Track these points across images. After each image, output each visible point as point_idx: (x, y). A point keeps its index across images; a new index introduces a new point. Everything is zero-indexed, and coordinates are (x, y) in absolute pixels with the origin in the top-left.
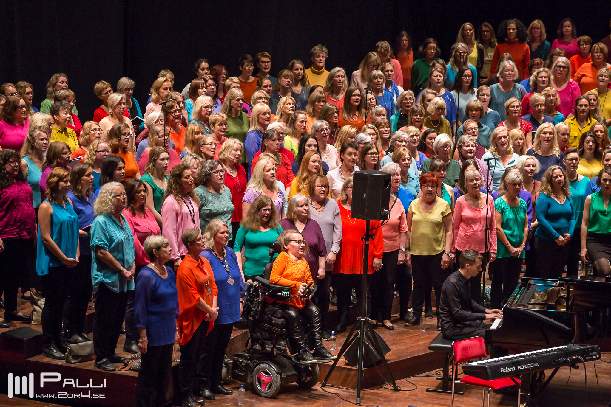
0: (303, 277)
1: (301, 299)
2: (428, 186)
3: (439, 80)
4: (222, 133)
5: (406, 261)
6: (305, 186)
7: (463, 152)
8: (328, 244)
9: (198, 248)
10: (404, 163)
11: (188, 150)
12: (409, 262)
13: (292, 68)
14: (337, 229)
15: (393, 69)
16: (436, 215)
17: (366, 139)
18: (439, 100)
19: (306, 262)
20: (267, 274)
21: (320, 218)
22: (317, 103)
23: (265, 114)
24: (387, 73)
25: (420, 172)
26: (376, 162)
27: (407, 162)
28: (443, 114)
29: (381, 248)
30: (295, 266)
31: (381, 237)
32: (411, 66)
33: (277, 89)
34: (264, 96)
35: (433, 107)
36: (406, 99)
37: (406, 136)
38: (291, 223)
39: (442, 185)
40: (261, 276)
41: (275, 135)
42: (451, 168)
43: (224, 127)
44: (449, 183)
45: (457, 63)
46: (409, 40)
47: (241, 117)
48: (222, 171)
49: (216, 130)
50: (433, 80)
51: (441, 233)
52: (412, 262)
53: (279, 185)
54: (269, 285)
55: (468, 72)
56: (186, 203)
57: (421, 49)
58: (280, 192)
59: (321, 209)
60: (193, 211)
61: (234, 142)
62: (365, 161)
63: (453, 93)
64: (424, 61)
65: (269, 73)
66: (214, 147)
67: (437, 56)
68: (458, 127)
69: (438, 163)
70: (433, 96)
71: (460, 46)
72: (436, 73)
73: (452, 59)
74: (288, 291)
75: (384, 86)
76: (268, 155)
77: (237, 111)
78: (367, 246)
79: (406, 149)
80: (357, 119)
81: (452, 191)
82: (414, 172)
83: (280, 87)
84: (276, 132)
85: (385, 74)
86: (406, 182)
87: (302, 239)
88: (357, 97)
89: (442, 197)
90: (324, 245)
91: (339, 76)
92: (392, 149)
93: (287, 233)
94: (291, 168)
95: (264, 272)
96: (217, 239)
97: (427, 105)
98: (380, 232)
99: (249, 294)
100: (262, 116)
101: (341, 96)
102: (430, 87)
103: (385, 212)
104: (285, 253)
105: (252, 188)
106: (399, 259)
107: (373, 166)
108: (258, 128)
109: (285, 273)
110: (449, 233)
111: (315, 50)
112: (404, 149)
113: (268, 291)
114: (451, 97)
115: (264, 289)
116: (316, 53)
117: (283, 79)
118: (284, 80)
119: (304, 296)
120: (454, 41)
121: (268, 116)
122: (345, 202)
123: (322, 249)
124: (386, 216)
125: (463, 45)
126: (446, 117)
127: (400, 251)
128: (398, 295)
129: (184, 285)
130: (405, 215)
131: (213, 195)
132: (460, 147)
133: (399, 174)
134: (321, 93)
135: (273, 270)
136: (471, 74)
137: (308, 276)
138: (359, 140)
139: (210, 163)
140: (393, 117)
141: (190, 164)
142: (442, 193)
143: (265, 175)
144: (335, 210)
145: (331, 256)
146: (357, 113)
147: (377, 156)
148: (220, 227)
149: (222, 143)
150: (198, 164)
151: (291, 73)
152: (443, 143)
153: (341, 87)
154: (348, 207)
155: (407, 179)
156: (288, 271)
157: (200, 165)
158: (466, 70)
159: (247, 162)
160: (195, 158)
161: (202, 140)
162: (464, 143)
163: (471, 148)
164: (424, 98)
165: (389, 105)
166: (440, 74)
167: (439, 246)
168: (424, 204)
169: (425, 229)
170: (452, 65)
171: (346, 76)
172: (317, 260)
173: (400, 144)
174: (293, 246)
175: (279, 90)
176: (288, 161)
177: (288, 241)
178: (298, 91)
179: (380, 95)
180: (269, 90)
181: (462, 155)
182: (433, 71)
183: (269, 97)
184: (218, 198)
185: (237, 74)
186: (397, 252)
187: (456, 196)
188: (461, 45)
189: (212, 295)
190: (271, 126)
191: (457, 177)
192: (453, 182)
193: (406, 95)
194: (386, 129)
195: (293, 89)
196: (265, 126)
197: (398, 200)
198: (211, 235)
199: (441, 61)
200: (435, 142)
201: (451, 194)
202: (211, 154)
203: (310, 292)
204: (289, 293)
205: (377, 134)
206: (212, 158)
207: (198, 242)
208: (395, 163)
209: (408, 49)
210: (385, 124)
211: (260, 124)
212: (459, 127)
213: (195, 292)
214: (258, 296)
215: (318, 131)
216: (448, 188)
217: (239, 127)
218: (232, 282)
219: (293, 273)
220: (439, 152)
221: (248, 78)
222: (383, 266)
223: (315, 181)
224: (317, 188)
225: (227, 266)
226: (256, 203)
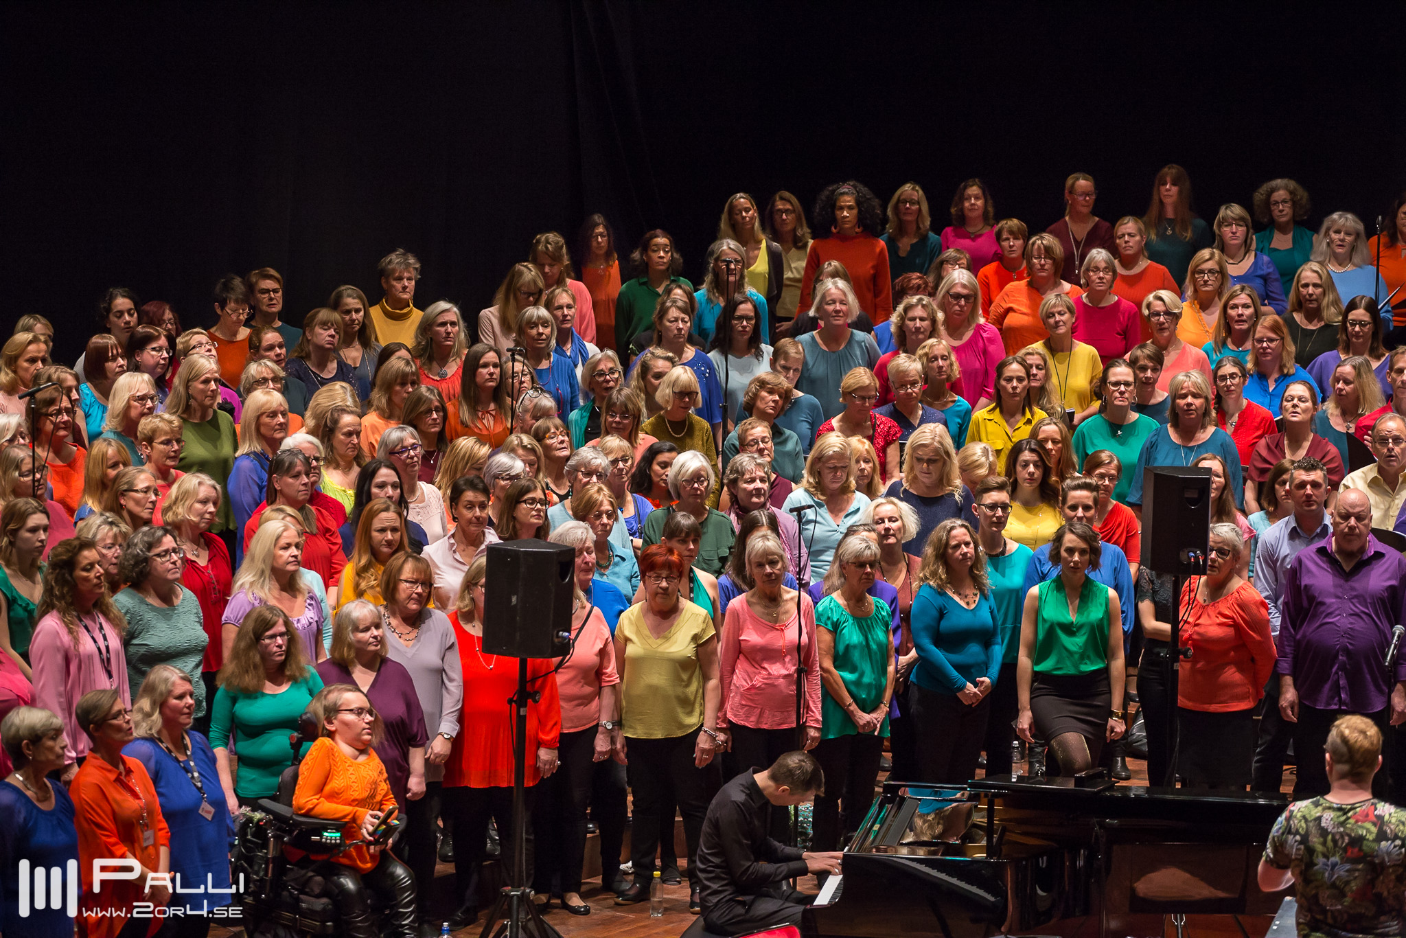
0: (372, 796)
1: (368, 849)
2: (658, 577)
3: (680, 330)
4: (170, 463)
5: (613, 753)
6: (373, 583)
7: (741, 495)
8: (432, 715)
9: (118, 736)
10: (599, 522)
11: (91, 503)
12: (622, 755)
13: (336, 305)
14: (451, 680)
15: (572, 302)
16: (680, 643)
17: (511, 468)
18: (683, 374)
19: (377, 760)
20: (285, 792)
21: (409, 655)
22: (398, 388)
23: (274, 414)
24: (559, 313)
25: (639, 542)
26: (540, 522)
29: (555, 724)
30: (351, 769)
31: (554, 697)
32: (616, 295)
33: (303, 354)
34: (271, 376)
35: (668, 391)
36: (602, 373)
37: (600, 462)
38: (340, 671)
39: (691, 570)
40: (273, 798)
41: (299, 462)
42: (710, 531)
43: (176, 447)
44: (707, 567)
45: (720, 285)
46: (608, 235)
47: (214, 423)
48: (174, 550)
49: (155, 455)
50: (668, 329)
51: (694, 686)
52: (627, 756)
53: (311, 579)
54: (291, 818)
55: (745, 309)
56: (88, 631)
57: (636, 255)
58: (312, 598)
59: (413, 635)
60: (107, 647)
61: (200, 483)
62: (514, 518)
63: (713, 356)
64: (644, 284)
65: (281, 316)
66: (153, 498)
68: (726, 433)
69: (684, 520)
70: (668, 364)
72: (674, 313)
73: (709, 278)
74: (338, 831)
75: (553, 342)
76: (282, 510)
77: (204, 409)
78: (522, 720)
79: (605, 491)
80: (492, 422)
82: (623, 542)
83: (311, 348)
84: (300, 457)
85: (555, 317)
86: (607, 567)
87: (368, 705)
88: (492, 369)
89: (692, 600)
90: (421, 720)
91: (444, 324)
93: (329, 692)
94: (339, 541)
95: (279, 789)
96: (167, 711)
97: (656, 388)
98: (552, 686)
99: (244, 841)
100: (267, 420)
101: (453, 368)
102: (659, 344)
103: (564, 638)
104: (327, 741)
106: (598, 749)
107: (533, 531)
108: (257, 448)
109: (327, 788)
110: (713, 683)
111: (390, 261)
112: (600, 490)
113: (290, 833)
114: (709, 365)
115: (279, 829)
116: (394, 270)
117: (318, 330)
118: (321, 331)
119: (376, 843)
121: (281, 419)
122: (469, 617)
123: (415, 730)
124: (565, 648)
125: (733, 244)
127: (600, 729)
128: (598, 831)
129: (85, 825)
131: (154, 609)
132: (733, 483)
134: (408, 363)
135: (300, 781)
136: (752, 314)
137: (383, 793)
138: (495, 471)
139: (145, 534)
140: (574, 415)
141: (95, 535)
142: (691, 590)
143: (275, 557)
144: (445, 635)
145: (439, 746)
146: (492, 406)
148: (174, 684)
149: (170, 485)
150: (115, 536)
151: (336, 316)
152: (690, 471)
153: (451, 347)
154: (475, 630)
155: (610, 559)
156: (335, 784)
157: (120, 540)
158: (742, 302)
159: (231, 527)
160: (111, 523)
161: (125, 480)
162: (743, 474)
163: (758, 484)
164: (645, 368)
165: (565, 390)
166: (682, 315)
167: (690, 713)
168: (651, 616)
169: (657, 678)
170: (708, 291)
171: (461, 322)
172: (406, 757)
173: (586, 479)
174: (346, 724)
175: (308, 356)
176: (332, 524)
177: (333, 711)
178: (354, 360)
179: (544, 365)
180: (279, 355)
181: (738, 503)
182: (666, 309)
184: (167, 617)
186: (594, 730)
187: (727, 595)
188: (728, 246)
189: (156, 846)
190: (289, 442)
191: (725, 552)
192: (717, 564)
194: (560, 439)
195: (341, 353)
196: (275, 443)
198: (153, 704)
199: (684, 283)
201: (711, 593)
202: (145, 514)
203: (390, 830)
204: (338, 835)
206: (147, 522)
207: (115, 722)
209: (608, 255)
210: (558, 429)
211: (260, 436)
213: (113, 840)
214: (265, 845)
215: (393, 453)
216: (704, 578)
217: (210, 446)
218: (209, 812)
219: (348, 787)
220: (682, 493)
221: (235, 334)
222: (559, 767)
223: (400, 569)
224: (404, 586)
225: (196, 774)
226: (250, 625)
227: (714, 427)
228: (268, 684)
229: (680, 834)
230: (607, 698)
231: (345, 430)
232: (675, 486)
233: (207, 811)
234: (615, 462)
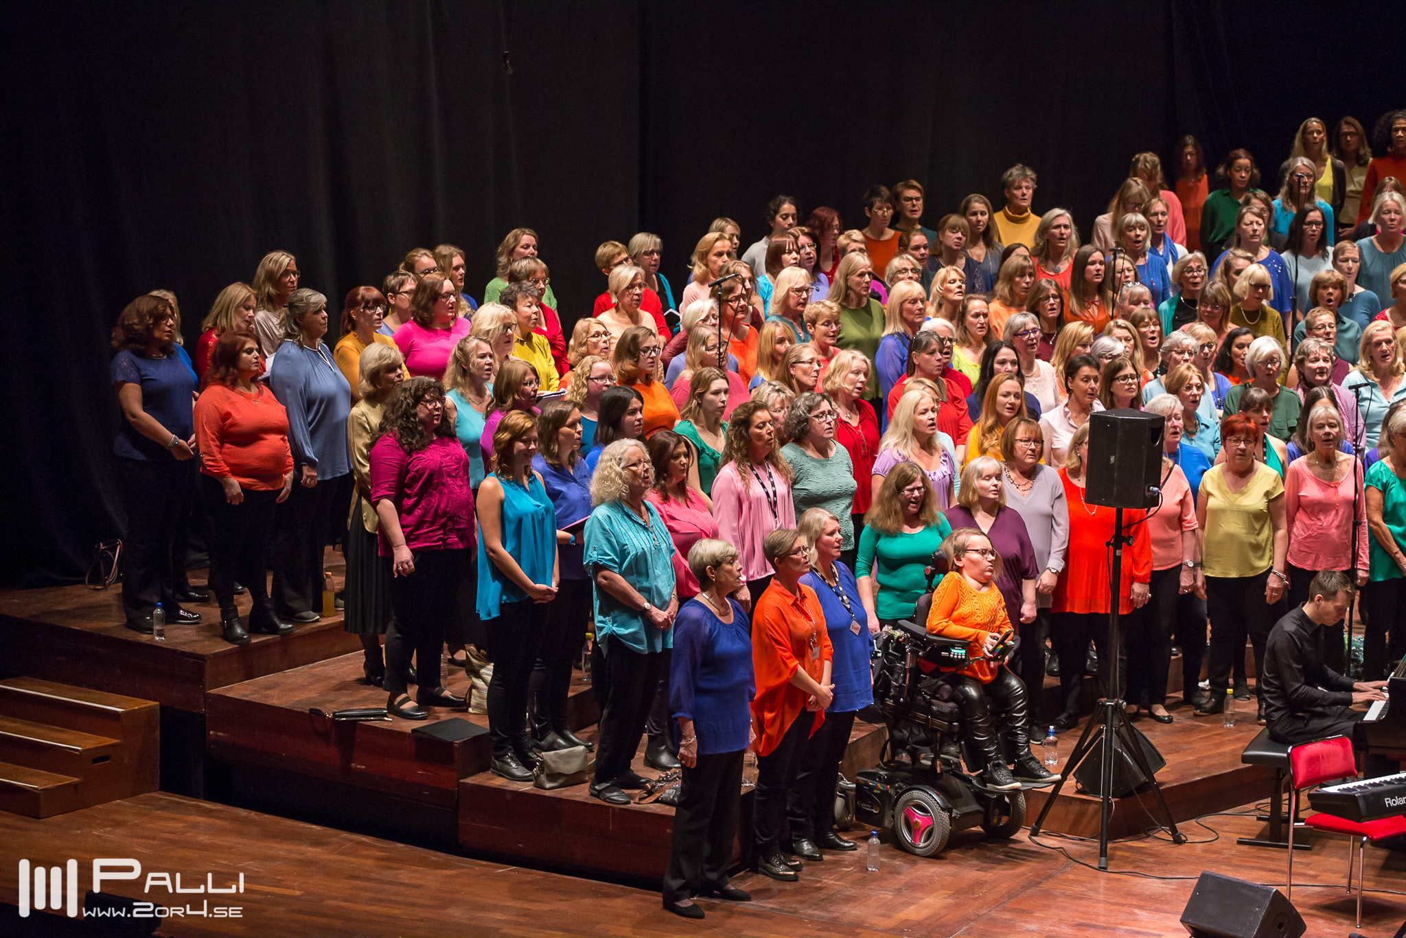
0: (993, 622)
1: (988, 664)
2: (1238, 440)
3: (1255, 231)
4: (829, 341)
5: (1194, 588)
6: (994, 442)
7: (1307, 373)
8: (1041, 553)
10: (1189, 393)
11: (762, 374)
12: (1202, 591)
13: (965, 211)
14: (1058, 525)
15: (1165, 210)
16: (1254, 498)
17: (1113, 349)
18: (1258, 271)
19: (997, 591)
20: (921, 615)
21: (1025, 503)
22: (1017, 279)
23: (915, 301)
24: (1154, 219)
25: (1220, 412)
26: (1134, 394)
27: (1195, 391)
28: (1266, 296)
29: (1147, 563)
30: (975, 599)
31: (1147, 541)
32: (1202, 204)
33: (937, 253)
34: (912, 267)
35: (1245, 283)
36: (1192, 270)
37: (1190, 342)
38: (966, 514)
39: (1265, 437)
40: (911, 620)
41: (934, 342)
42: (1281, 405)
43: (835, 328)
44: (1278, 434)
45: (1294, 196)
46: (1197, 153)
47: (868, 309)
48: (829, 413)
49: (817, 335)
50: (1245, 231)
52: (1207, 591)
53: (944, 440)
54: (925, 637)
55: (1315, 215)
57: (1221, 170)
58: (946, 455)
59: (1029, 486)
60: (775, 493)
61: (853, 358)
62: (1112, 394)
63: (1286, 256)
64: (1227, 195)
65: (920, 221)
66: (817, 367)
67: (1253, 184)
68: (1295, 322)
69: (1257, 394)
70: (1247, 262)
71: (1299, 164)
72: (1249, 217)
74: (963, 648)
76: (922, 382)
77: (860, 297)
78: (1118, 560)
79: (1193, 367)
80: (1096, 311)
81: (1283, 450)
82: (1209, 412)
83: (943, 248)
84: (935, 337)
85: (1151, 222)
86: (1194, 434)
87: (990, 547)
88: (1098, 266)
89: (1265, 462)
90: (1033, 557)
91: (1059, 226)
92: (1164, 369)
93: (959, 534)
94: (966, 407)
95: (916, 612)
96: (822, 546)
97: (1235, 281)
98: (1145, 535)
99: (886, 654)
100: (909, 306)
101: (1065, 266)
102: (1238, 246)
103: (1154, 492)
104: (956, 575)
105: (891, 446)
106: (1182, 584)
107: (1128, 403)
108: (901, 328)
109: (955, 613)
110: (1282, 533)
111: (1011, 175)
112: (1189, 368)
113: (924, 649)
114: (1281, 263)
115: (915, 645)
116: (1014, 181)
117: (948, 233)
118: (951, 234)
119: (995, 659)
120: (1287, 153)
121: (920, 305)
122: (1075, 472)
123: (1027, 565)
124: (1154, 500)
125: (1306, 161)
126: (1273, 304)
127: (1184, 567)
129: (767, 640)
130: (1190, 498)
131: (813, 459)
132: (1300, 363)
133: (1180, 416)
134: (1025, 258)
135: (933, 607)
136: (1320, 220)
137: (1001, 619)
138: (1100, 351)
139: (806, 399)
140: (1164, 306)
141: (767, 401)
142: (1265, 454)
143: (917, 423)
144: (1055, 487)
145: (1047, 579)
146: (1097, 298)
147: (1136, 380)
148: (825, 523)
149: (829, 360)
150: (782, 401)
151: (963, 221)
152: (1264, 354)
153: (1063, 248)
154: (1080, 483)
155: (1196, 426)
156: (963, 610)
157: (787, 403)
158: (1311, 210)
159: (880, 396)
160: (778, 391)
161: (793, 354)
162: (1309, 355)
163: (1321, 364)
164: (1228, 267)
165: (1158, 283)
166: (1257, 219)
167: (1261, 558)
168: (1230, 475)
169: (1233, 526)
170: (1283, 201)
171: (1073, 226)
172: (1019, 587)
173: (1179, 357)
174: (974, 563)
175: (940, 255)
176: (959, 393)
177: (961, 550)
178: (979, 256)
179: (1141, 262)
180: (922, 255)
181: (1304, 379)
182: (1244, 214)
183: (920, 267)
184: (823, 466)
185: (860, 222)
186: (1178, 569)
188: (1301, 163)
189: (821, 659)
190: (927, 326)
191: (1294, 423)
192: (1286, 433)
193: (1190, 261)
194: (1153, 328)
195: (968, 251)
196: (915, 326)
197: (1177, 467)
198: (810, 540)
199: (1262, 194)
200: (1249, 353)
201: (1281, 456)
202: (809, 381)
203: (1007, 649)
204: (964, 651)
205: (1134, 338)
206: (811, 389)
207: (794, 556)
208: (1171, 395)
209: (1198, 170)
210: (1150, 318)
211: (904, 320)
212: (1298, 322)
213: (787, 654)
214: (903, 658)
215: (1016, 334)
216: (1275, 443)
217: (864, 329)
218: (857, 629)
219: (972, 614)
220: (1257, 372)
221: (882, 233)
222: (1150, 599)
223: (1015, 431)
224: (1019, 445)
225: (845, 598)
226: (893, 479)
227: (1284, 315)
228: (906, 527)
229: (1250, 659)
230: (1189, 542)
231: (973, 313)
232: (1252, 366)
233: (855, 627)
234: (1203, 347)
